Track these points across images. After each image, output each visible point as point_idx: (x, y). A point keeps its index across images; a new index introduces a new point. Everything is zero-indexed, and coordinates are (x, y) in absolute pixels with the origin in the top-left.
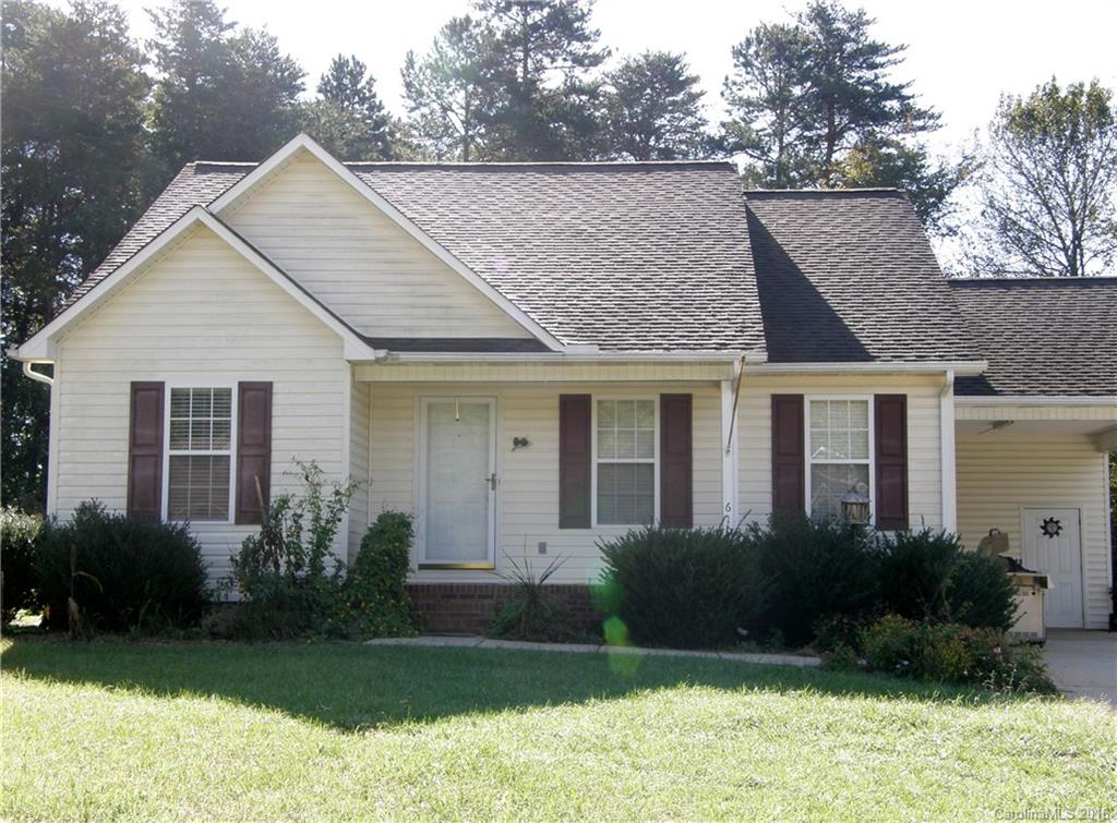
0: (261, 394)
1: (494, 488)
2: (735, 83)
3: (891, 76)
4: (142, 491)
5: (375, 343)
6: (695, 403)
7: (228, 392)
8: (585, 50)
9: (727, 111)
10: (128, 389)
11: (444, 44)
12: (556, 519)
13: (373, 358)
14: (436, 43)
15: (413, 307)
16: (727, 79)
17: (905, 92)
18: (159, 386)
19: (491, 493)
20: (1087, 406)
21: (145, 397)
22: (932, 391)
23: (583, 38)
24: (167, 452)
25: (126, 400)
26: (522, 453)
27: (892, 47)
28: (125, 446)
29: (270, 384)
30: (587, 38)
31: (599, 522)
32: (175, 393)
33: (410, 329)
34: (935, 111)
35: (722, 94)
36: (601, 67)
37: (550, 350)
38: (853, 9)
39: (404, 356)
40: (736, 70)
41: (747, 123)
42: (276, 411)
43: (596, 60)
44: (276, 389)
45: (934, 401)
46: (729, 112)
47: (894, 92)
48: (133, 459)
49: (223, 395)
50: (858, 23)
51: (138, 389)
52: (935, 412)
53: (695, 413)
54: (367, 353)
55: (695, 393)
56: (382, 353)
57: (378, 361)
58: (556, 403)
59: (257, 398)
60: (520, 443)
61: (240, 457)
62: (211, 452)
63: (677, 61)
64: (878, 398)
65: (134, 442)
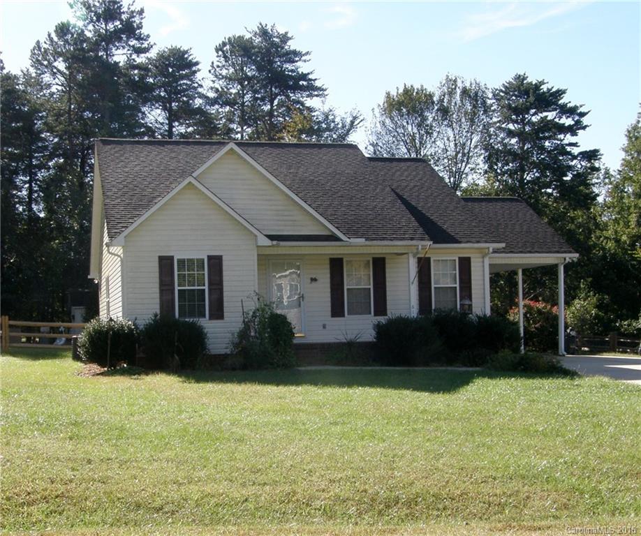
0: (217, 261)
1: (303, 300)
2: (218, 66)
3: (303, 67)
4: (166, 304)
5: (271, 237)
6: (387, 261)
7: (203, 260)
8: (140, 45)
9: (212, 81)
10: (157, 259)
11: (54, 36)
12: (330, 314)
13: (270, 244)
14: (49, 35)
15: (278, 220)
16: (213, 63)
17: (310, 77)
18: (171, 258)
19: (302, 302)
20: (511, 258)
21: (166, 264)
22: (480, 255)
23: (139, 38)
24: (177, 288)
25: (157, 264)
26: (314, 284)
27: (303, 53)
28: (157, 285)
29: (221, 256)
30: (142, 39)
31: (348, 314)
32: (179, 261)
33: (279, 231)
34: (324, 87)
35: (210, 71)
36: (148, 55)
37: (342, 241)
38: (282, 32)
39: (282, 243)
40: (218, 59)
41: (228, 89)
42: (224, 268)
43: (146, 50)
44: (224, 258)
45: (481, 260)
46: (214, 82)
47: (304, 77)
48: (162, 291)
49: (201, 262)
50: (285, 38)
51: (161, 259)
52: (481, 264)
53: (387, 266)
54: (268, 242)
55: (387, 257)
56: (275, 242)
57: (273, 246)
58: (328, 262)
59: (216, 263)
60: (313, 280)
61: (210, 290)
62: (196, 288)
63: (186, 52)
64: (459, 258)
65: (162, 284)
